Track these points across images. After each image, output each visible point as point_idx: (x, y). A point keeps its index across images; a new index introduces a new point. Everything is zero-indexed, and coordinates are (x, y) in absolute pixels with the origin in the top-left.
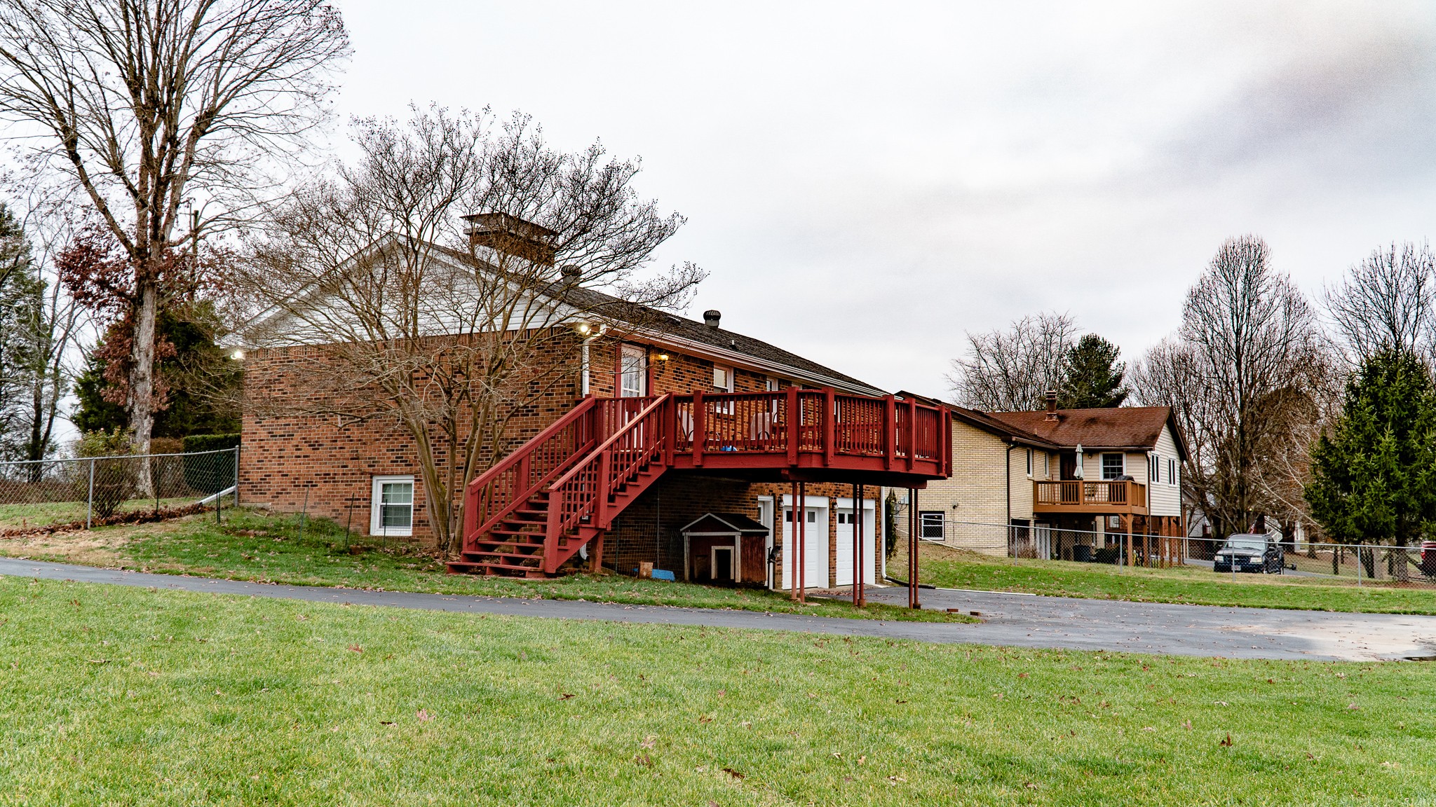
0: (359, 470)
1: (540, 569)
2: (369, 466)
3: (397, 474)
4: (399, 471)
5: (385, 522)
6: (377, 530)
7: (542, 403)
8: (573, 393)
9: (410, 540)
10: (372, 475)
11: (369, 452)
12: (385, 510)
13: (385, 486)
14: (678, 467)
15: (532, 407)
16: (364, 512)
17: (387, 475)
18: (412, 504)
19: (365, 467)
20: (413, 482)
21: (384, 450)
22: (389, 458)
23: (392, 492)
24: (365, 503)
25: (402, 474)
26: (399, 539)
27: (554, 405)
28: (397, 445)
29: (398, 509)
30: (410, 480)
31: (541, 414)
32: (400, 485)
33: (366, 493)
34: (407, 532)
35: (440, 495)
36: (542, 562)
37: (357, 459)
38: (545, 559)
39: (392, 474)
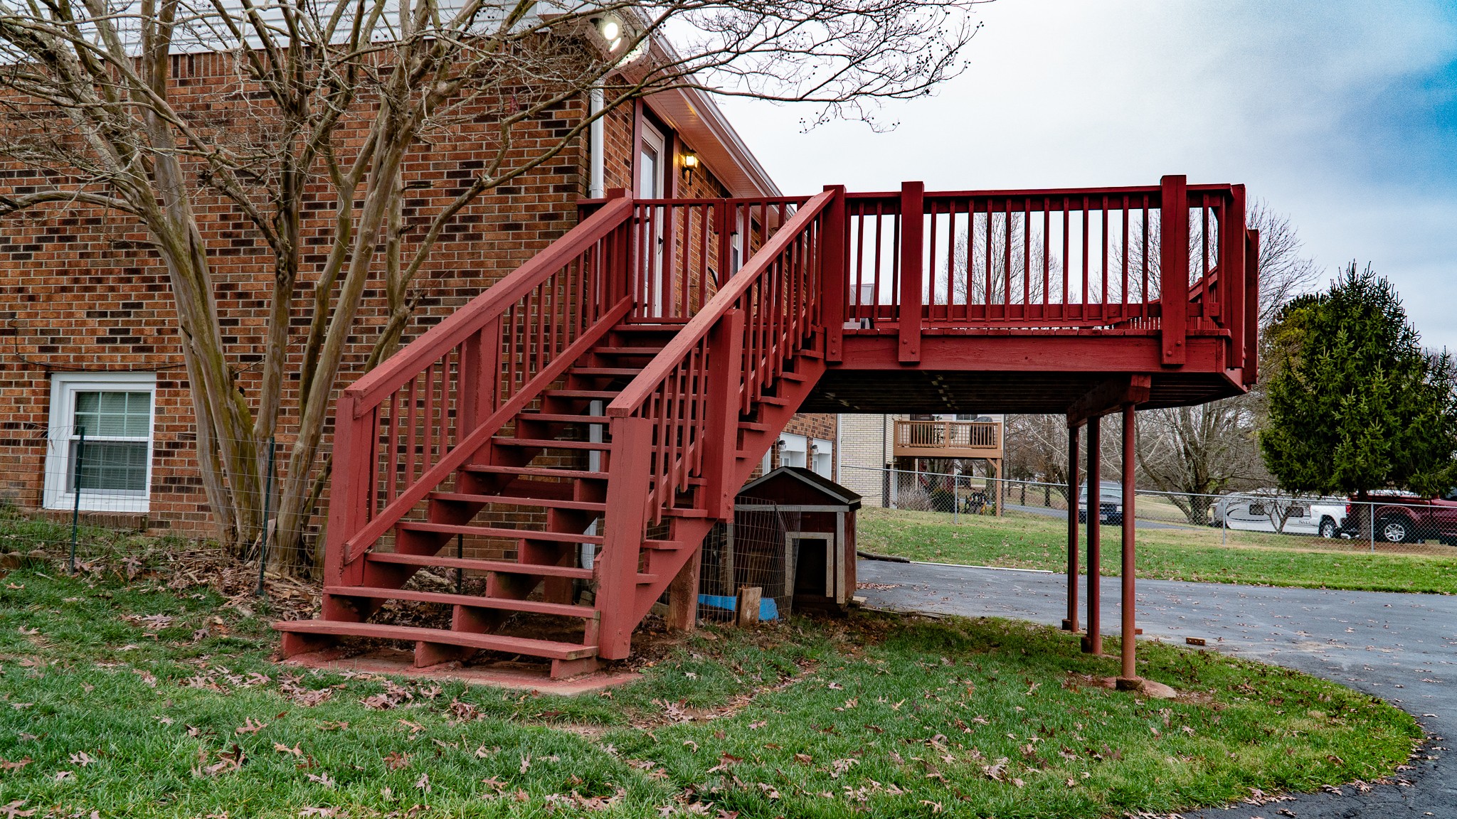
0: (17, 358)
1: (588, 648)
2: (42, 349)
3: (112, 370)
4: (118, 363)
5: (80, 480)
6: (58, 497)
7: (487, 210)
8: (571, 188)
9: (142, 524)
10: (49, 372)
11: (46, 318)
12: (81, 450)
13: (80, 396)
14: (848, 366)
15: (464, 219)
16: (30, 455)
17: (88, 370)
18: (150, 439)
19: (31, 352)
20: (153, 389)
21: (81, 314)
22: (93, 332)
23: (98, 412)
24: (30, 434)
25: (125, 370)
26: (117, 520)
27: (520, 215)
28: (113, 302)
29: (112, 449)
30: (147, 383)
31: (486, 237)
32: (122, 394)
33: (34, 410)
34: (136, 503)
35: (241, 420)
36: (591, 630)
37: (14, 332)
38: (601, 620)
39: (101, 370)
